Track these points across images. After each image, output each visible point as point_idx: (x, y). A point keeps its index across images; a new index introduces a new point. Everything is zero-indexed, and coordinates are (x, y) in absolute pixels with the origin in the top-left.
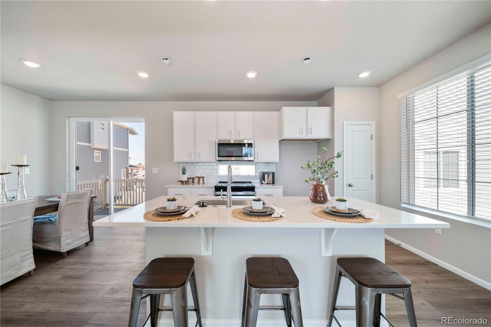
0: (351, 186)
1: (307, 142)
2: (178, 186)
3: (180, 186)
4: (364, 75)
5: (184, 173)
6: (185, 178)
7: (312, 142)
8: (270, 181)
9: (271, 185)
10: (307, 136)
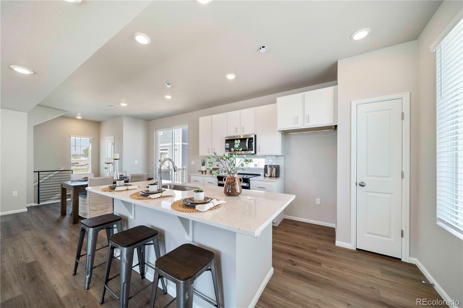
0: (363, 186)
1: (322, 131)
2: (199, 175)
3: (201, 175)
4: (361, 35)
5: (203, 164)
6: (203, 168)
7: (329, 130)
8: (274, 174)
9: (274, 178)
10: (304, 126)
